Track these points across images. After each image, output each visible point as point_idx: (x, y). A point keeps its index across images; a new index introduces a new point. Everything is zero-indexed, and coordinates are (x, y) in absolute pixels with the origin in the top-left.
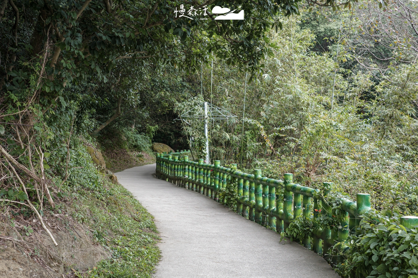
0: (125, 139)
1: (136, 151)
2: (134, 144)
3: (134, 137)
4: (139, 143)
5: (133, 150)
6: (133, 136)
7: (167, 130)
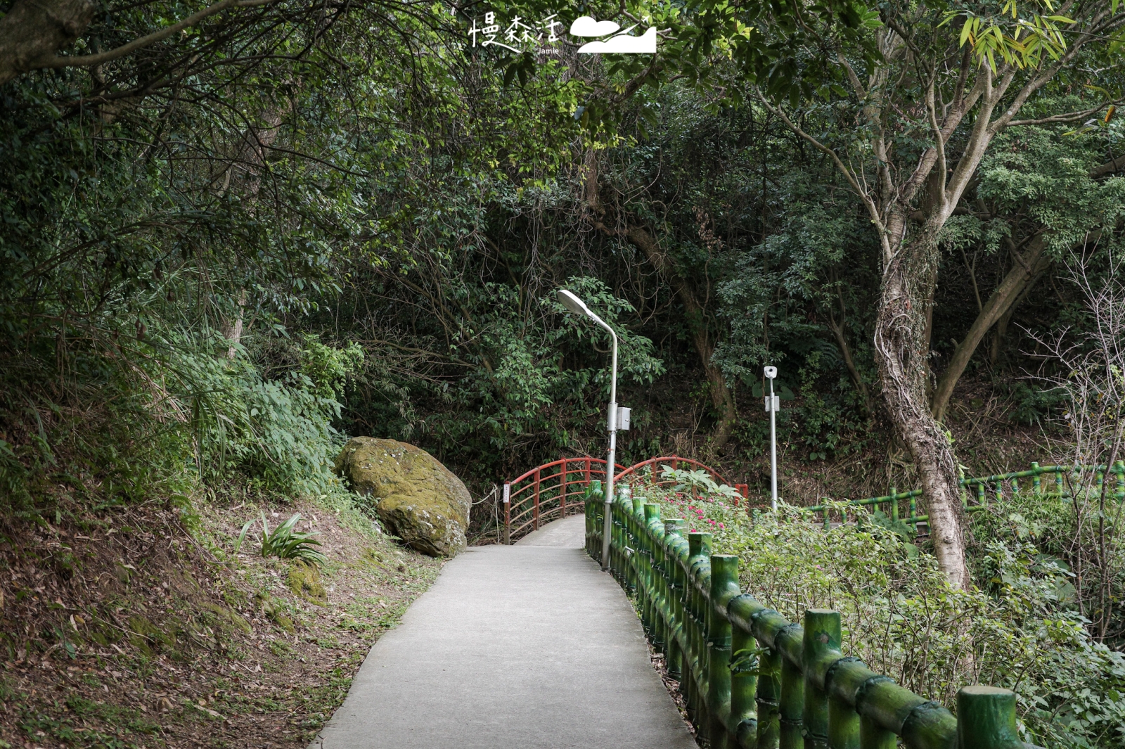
0: (178, 409)
1: (253, 496)
2: (241, 448)
3: (244, 397)
4: (280, 439)
5: (234, 491)
6: (236, 391)
7: (380, 376)
